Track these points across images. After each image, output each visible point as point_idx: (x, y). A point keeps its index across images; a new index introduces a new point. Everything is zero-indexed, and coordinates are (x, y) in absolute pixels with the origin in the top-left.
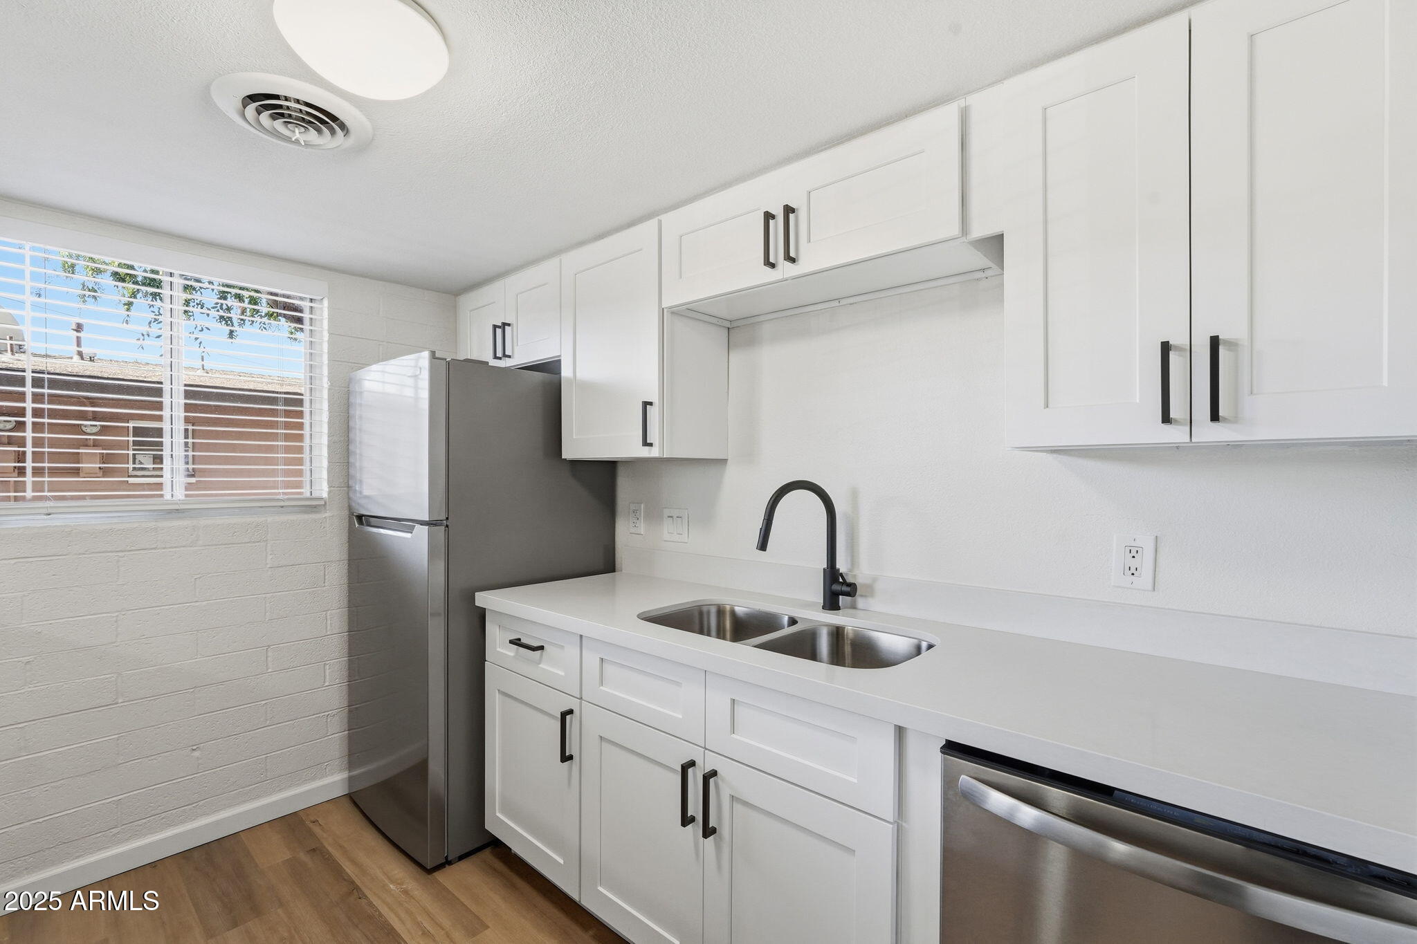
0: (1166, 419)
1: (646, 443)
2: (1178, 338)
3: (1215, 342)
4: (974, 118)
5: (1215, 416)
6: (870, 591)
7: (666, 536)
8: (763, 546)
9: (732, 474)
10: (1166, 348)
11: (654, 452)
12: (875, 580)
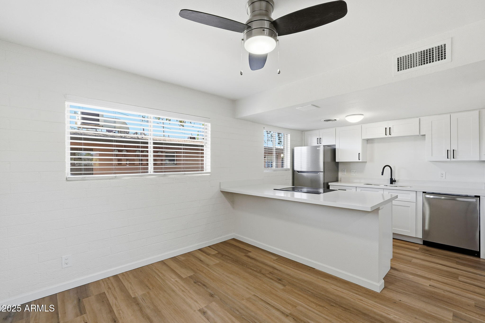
0: (448, 158)
1: (359, 159)
2: (449, 149)
3: (453, 150)
4: (421, 120)
5: (454, 158)
6: (398, 181)
7: (352, 175)
8: (382, 174)
9: (367, 164)
10: (448, 150)
11: (360, 161)
12: (399, 180)
